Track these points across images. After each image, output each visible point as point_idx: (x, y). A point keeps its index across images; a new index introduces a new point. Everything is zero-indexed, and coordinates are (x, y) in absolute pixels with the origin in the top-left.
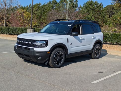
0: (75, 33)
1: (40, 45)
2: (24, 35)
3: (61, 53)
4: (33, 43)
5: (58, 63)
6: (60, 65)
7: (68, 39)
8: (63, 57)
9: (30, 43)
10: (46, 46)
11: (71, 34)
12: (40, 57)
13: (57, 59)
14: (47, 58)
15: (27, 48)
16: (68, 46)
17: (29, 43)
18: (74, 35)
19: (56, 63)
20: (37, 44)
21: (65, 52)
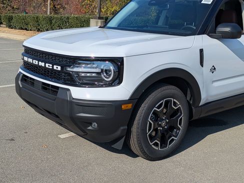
0: (228, 29)
1: (94, 75)
2: (44, 37)
3: (175, 104)
4: (69, 69)
5: (164, 143)
6: (169, 147)
7: (201, 51)
8: (183, 117)
9: (59, 68)
10: (117, 81)
11: (212, 33)
12: (95, 125)
13: (160, 126)
14: (122, 128)
15: (48, 85)
16: (201, 76)
17: (55, 67)
18: (223, 37)
19: (156, 144)
20: (83, 75)
21: (188, 98)
